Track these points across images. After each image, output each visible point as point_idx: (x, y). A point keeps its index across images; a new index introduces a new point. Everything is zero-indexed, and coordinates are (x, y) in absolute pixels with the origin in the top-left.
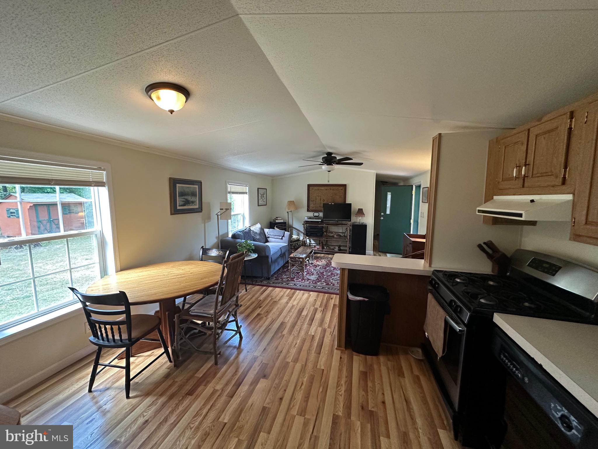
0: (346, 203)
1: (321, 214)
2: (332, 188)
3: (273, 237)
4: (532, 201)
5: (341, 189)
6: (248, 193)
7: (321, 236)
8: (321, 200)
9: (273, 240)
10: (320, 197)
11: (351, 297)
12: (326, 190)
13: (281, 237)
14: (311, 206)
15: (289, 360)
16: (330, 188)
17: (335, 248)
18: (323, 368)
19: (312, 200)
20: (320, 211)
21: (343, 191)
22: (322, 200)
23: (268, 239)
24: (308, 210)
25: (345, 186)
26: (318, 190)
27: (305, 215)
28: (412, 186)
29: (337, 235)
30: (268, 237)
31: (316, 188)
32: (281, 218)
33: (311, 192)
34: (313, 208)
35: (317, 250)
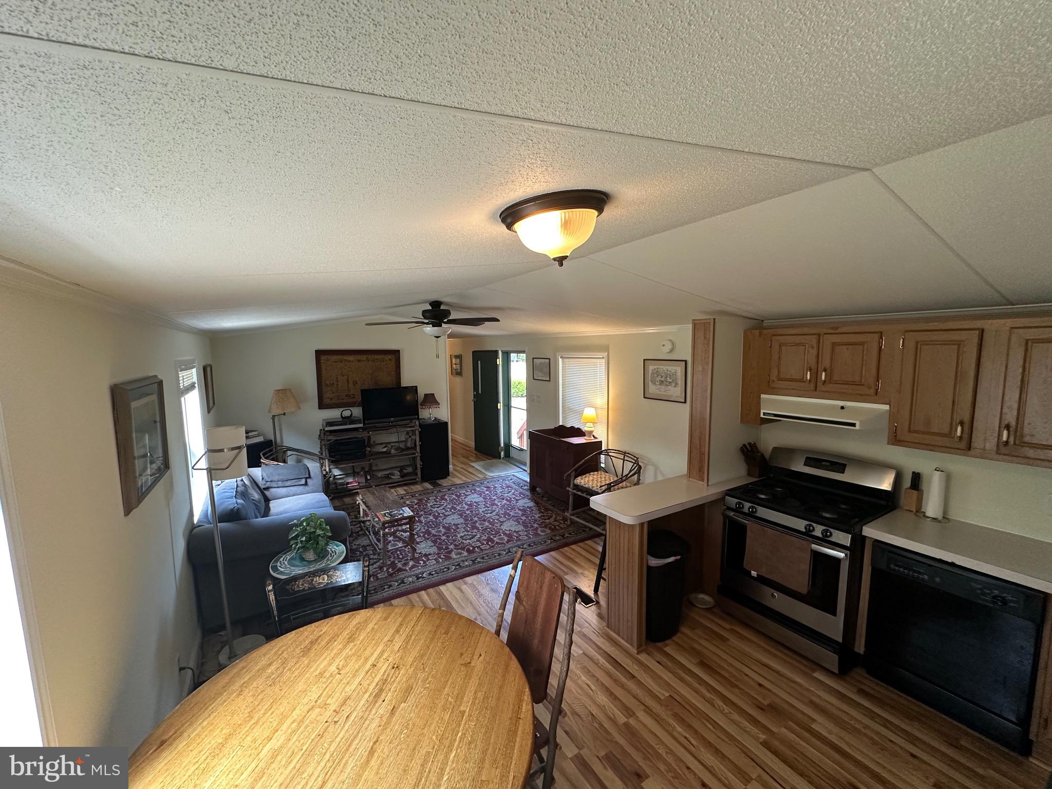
0: (402, 386)
1: (357, 412)
2: (370, 357)
3: (280, 484)
4: (842, 408)
5: (390, 360)
6: (196, 385)
7: (364, 456)
8: (348, 381)
9: (283, 491)
10: (346, 377)
11: (654, 562)
12: (359, 361)
13: (303, 481)
14: (327, 395)
15: (622, 719)
16: (367, 358)
17: (393, 474)
18: (667, 695)
19: (328, 382)
20: (353, 405)
21: (393, 362)
22: (351, 382)
23: (266, 492)
24: (322, 406)
25: (396, 353)
26: (341, 362)
27: (317, 417)
28: (496, 352)
29: (395, 450)
30: (267, 489)
31: (335, 358)
32: (256, 433)
33: (323, 366)
34: (331, 399)
35: (357, 487)
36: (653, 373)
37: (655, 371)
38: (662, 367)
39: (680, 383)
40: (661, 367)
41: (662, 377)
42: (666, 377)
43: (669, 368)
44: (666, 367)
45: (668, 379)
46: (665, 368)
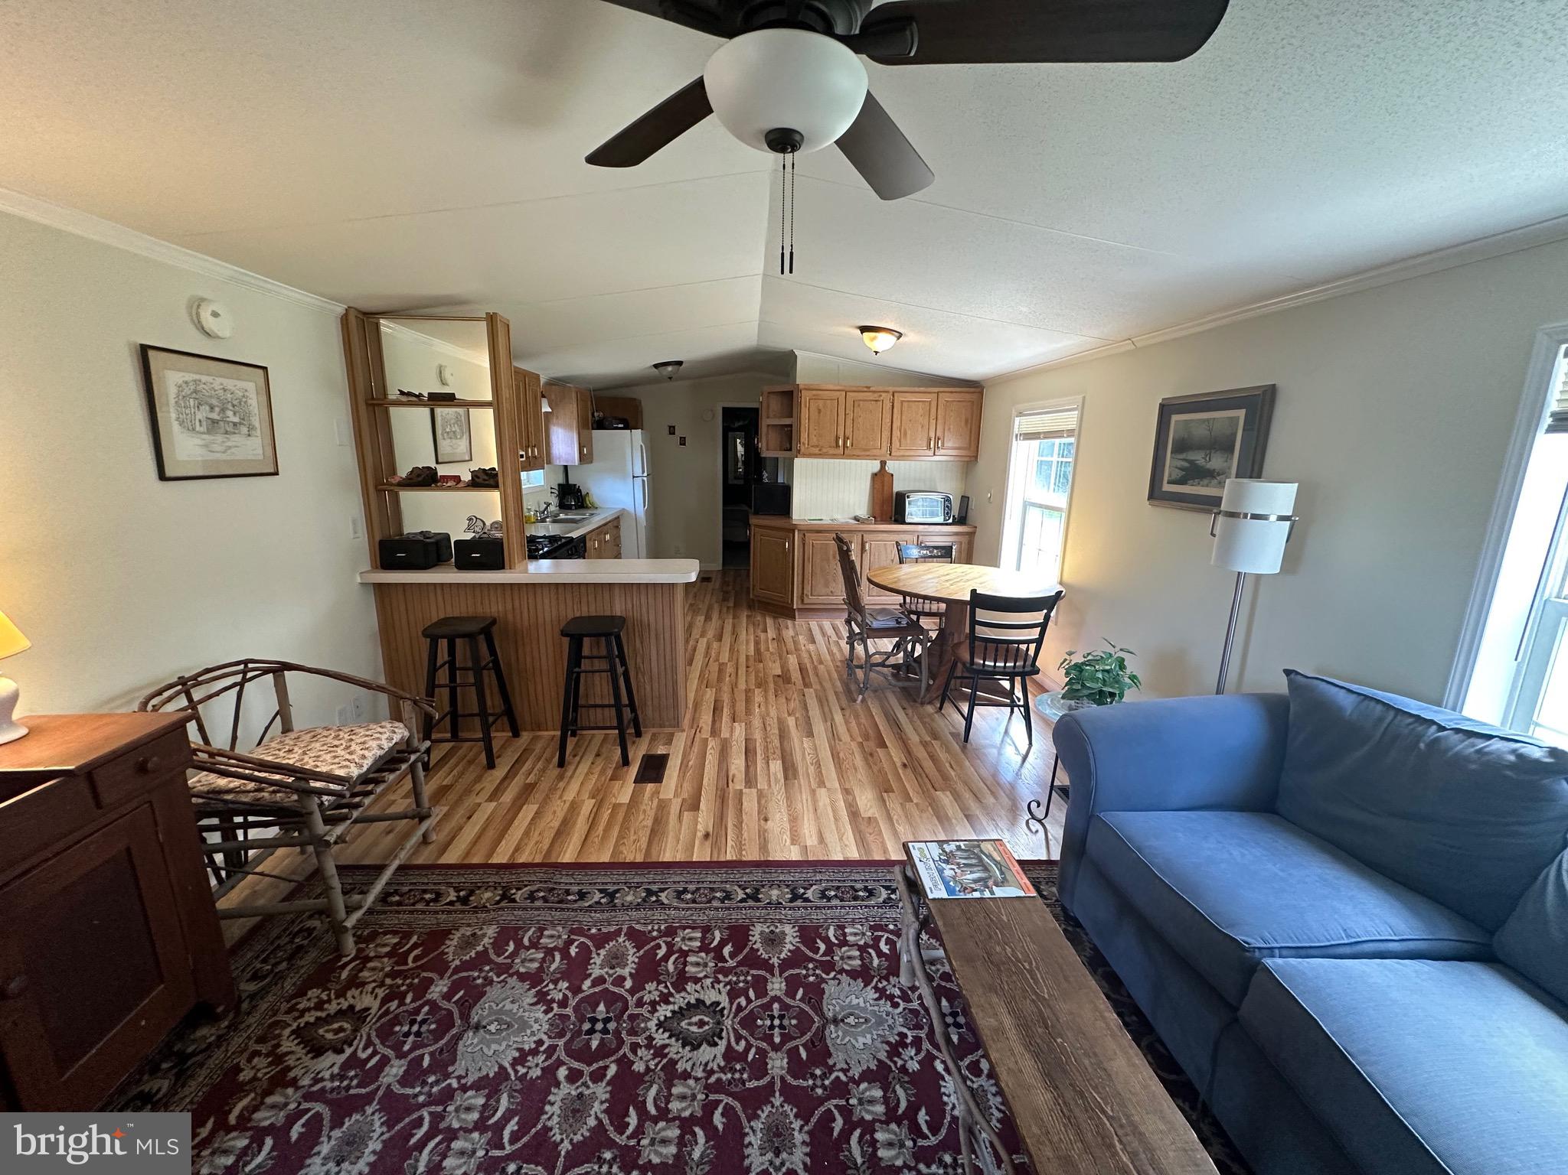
36: (182, 397)
37: (187, 391)
38: (209, 379)
39: (257, 424)
40: (204, 378)
41: (212, 408)
42: (223, 410)
43: (229, 383)
44: (219, 380)
45: (230, 413)
46: (218, 382)
